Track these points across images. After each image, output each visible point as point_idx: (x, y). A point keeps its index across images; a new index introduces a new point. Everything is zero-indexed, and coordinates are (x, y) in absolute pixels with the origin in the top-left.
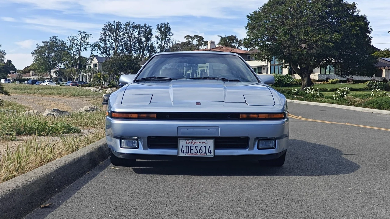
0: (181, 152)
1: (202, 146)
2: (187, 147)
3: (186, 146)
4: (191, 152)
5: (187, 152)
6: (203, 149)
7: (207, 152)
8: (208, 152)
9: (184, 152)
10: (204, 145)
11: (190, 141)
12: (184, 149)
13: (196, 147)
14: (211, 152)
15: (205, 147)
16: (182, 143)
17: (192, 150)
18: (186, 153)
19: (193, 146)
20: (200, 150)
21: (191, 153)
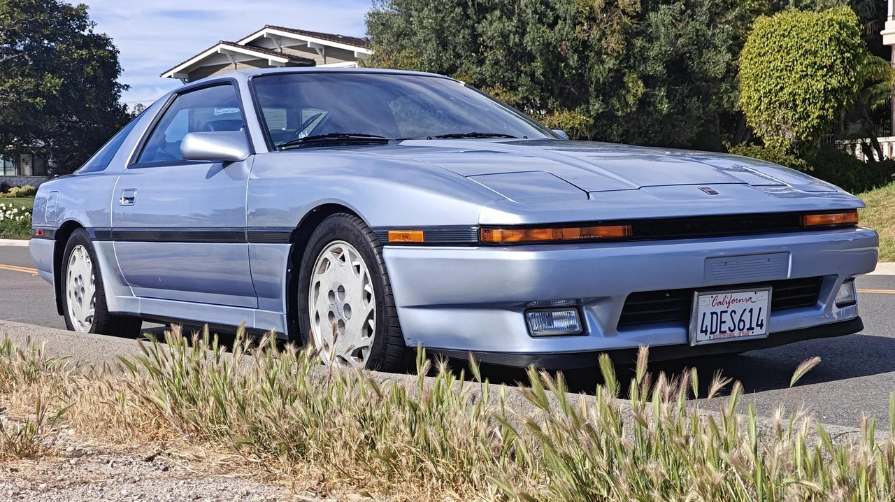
0: (702, 331)
1: (745, 310)
2: (715, 316)
3: (712, 313)
4: (722, 330)
5: (714, 331)
6: (746, 317)
7: (754, 325)
8: (757, 325)
9: (706, 332)
10: (748, 306)
11: (721, 297)
12: (707, 322)
13: (733, 313)
14: (761, 326)
15: (751, 311)
16: (704, 305)
17: (724, 322)
18: (711, 333)
19: (726, 312)
20: (741, 320)
21: (721, 332)
